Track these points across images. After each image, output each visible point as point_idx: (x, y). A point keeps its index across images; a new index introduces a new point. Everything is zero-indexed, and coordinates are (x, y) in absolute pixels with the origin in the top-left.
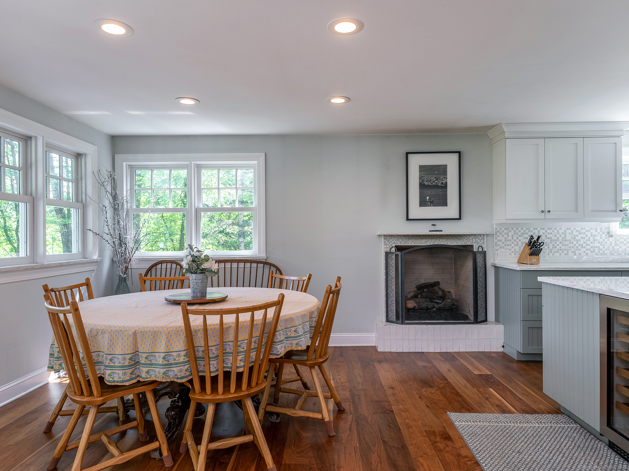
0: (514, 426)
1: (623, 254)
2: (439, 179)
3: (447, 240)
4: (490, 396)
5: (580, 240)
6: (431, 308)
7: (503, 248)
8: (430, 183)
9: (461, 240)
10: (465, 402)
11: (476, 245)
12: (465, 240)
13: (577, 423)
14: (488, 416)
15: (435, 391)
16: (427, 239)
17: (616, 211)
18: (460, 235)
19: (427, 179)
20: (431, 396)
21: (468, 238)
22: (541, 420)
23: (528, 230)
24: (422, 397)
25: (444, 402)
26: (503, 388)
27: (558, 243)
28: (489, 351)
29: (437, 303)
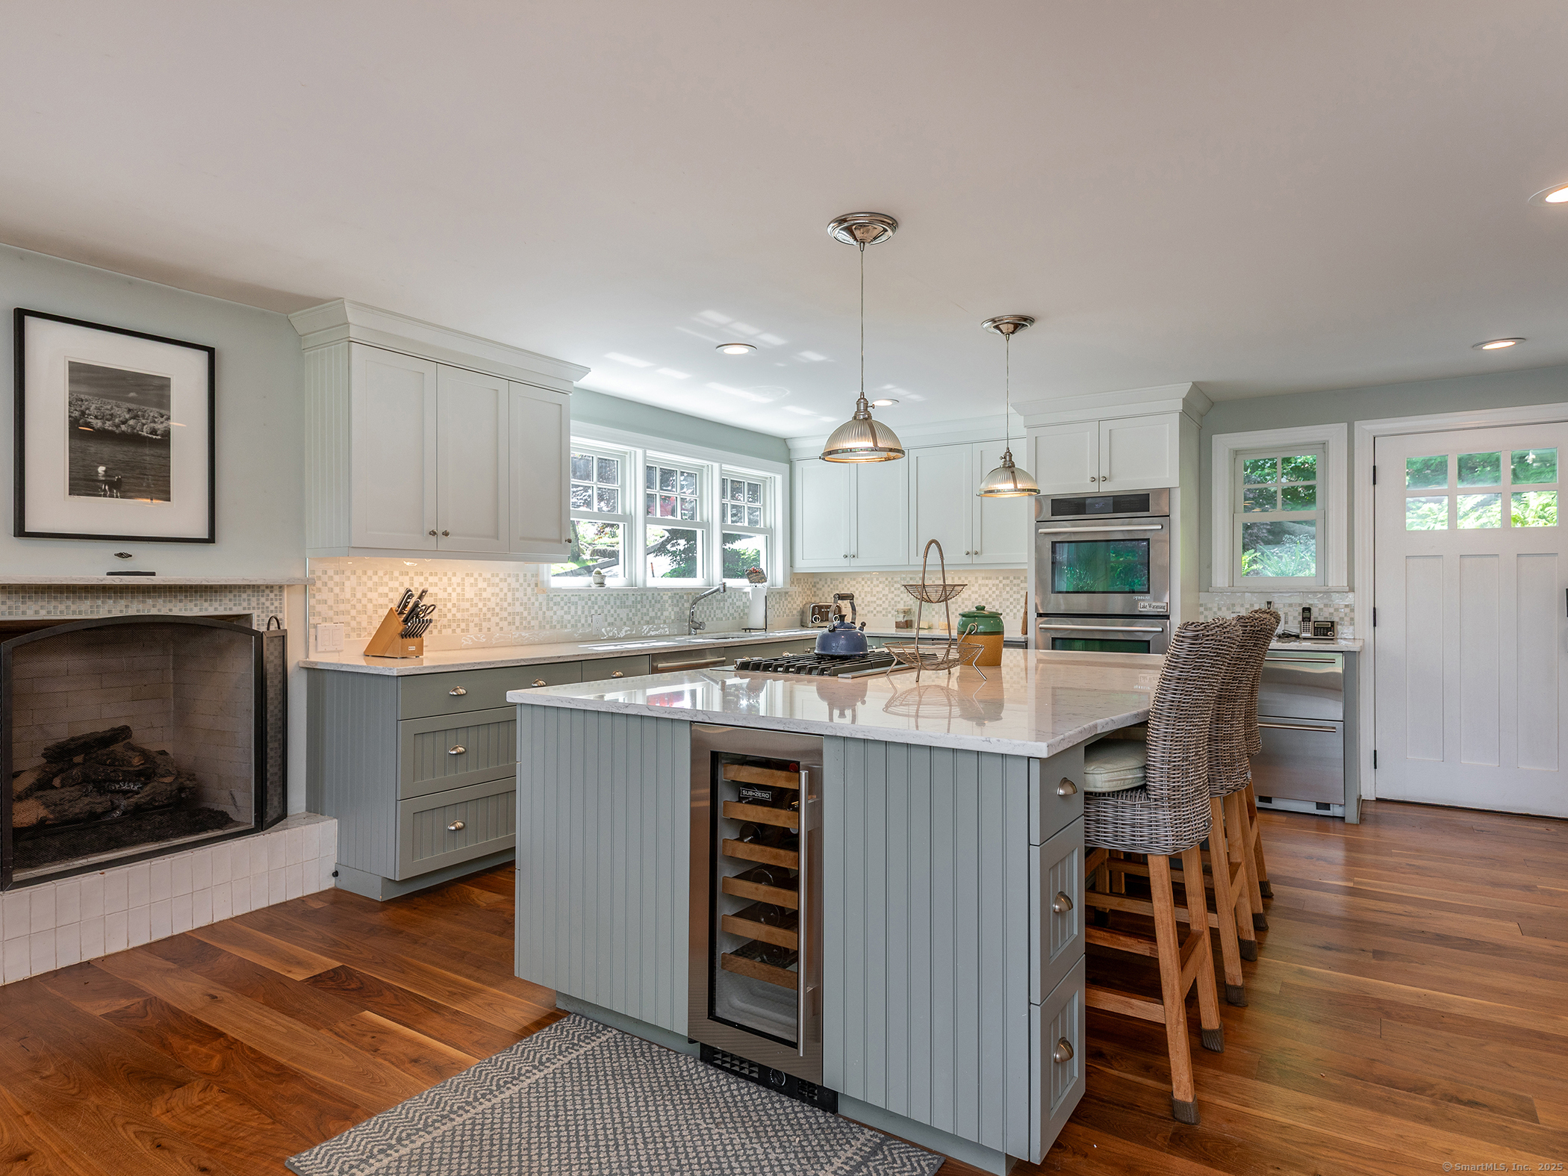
0: (493, 1108)
1: (558, 626)
2: (143, 416)
3: (170, 602)
4: (378, 1035)
5: (489, 600)
6: (105, 813)
7: (331, 619)
8: (108, 425)
9: (216, 600)
10: (320, 1093)
11: (260, 614)
12: (226, 601)
13: (607, 1026)
14: (411, 1111)
15: (202, 1096)
16: (98, 598)
17: (560, 541)
18: (211, 587)
19: (98, 409)
20: (196, 1122)
21: (235, 596)
22: (538, 1055)
23: (387, 576)
24: (165, 1142)
25: (254, 1124)
26: (396, 997)
27: (449, 605)
28: (300, 895)
29: (125, 793)
